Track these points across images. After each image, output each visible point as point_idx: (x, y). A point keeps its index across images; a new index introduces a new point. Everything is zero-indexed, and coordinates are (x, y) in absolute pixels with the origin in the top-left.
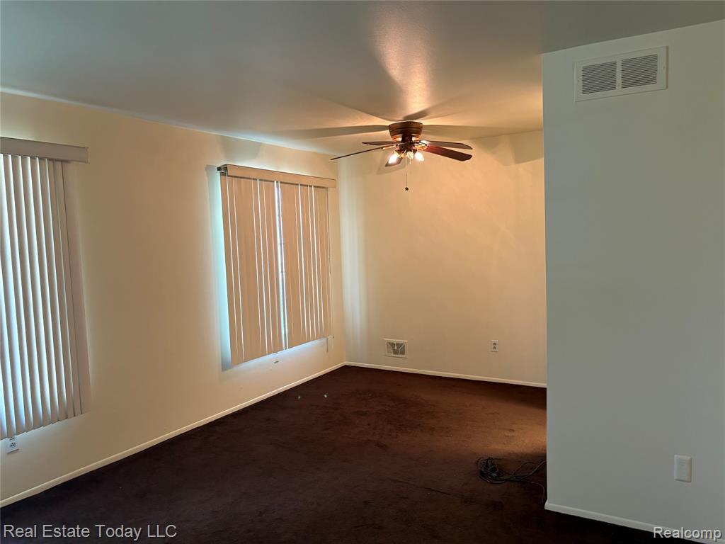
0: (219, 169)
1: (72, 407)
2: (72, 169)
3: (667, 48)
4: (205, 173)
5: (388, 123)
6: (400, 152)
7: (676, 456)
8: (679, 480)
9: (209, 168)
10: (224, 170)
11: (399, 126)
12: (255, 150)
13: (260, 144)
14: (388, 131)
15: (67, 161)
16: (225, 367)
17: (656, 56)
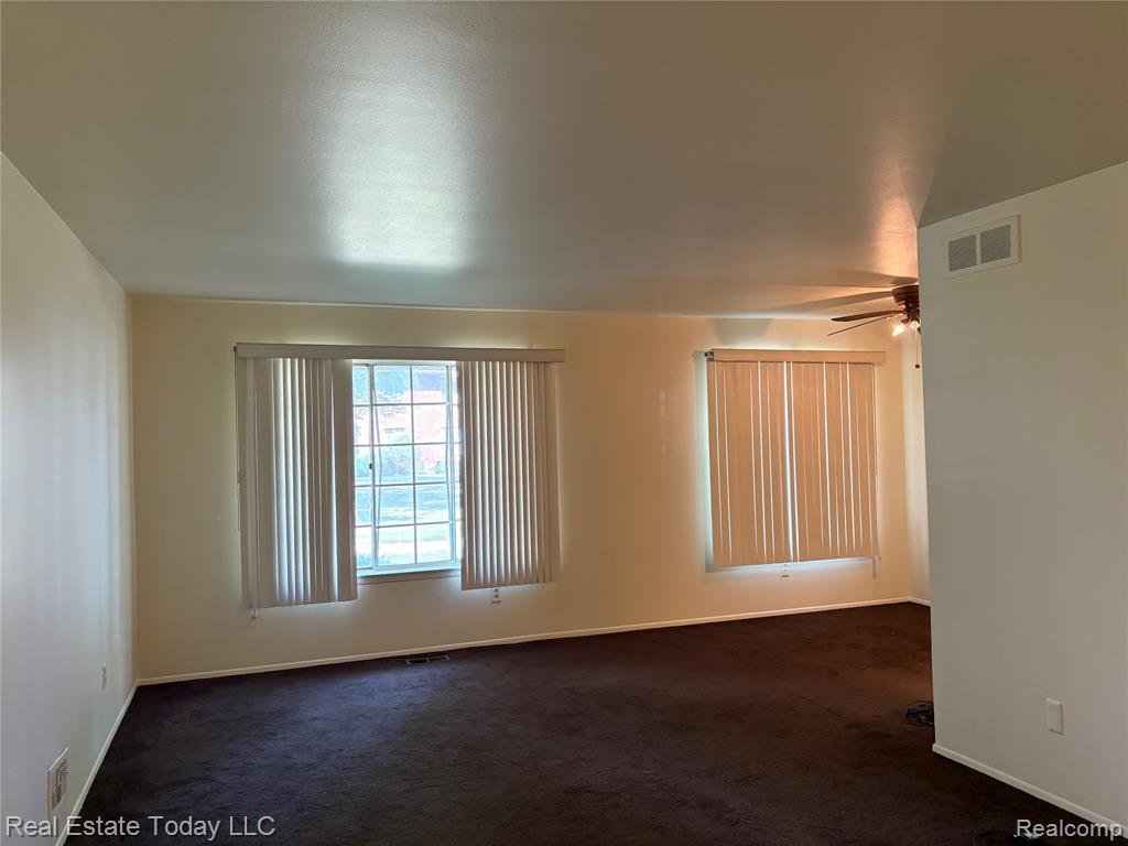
0: (706, 355)
1: (543, 572)
2: (555, 367)
3: (1019, 216)
4: (692, 359)
5: (890, 289)
6: (905, 322)
7: (1048, 700)
8: (1052, 730)
9: (696, 354)
10: (710, 356)
11: (901, 291)
12: (761, 329)
13: (769, 320)
14: (892, 298)
15: (550, 362)
16: (709, 568)
17: (1009, 226)
